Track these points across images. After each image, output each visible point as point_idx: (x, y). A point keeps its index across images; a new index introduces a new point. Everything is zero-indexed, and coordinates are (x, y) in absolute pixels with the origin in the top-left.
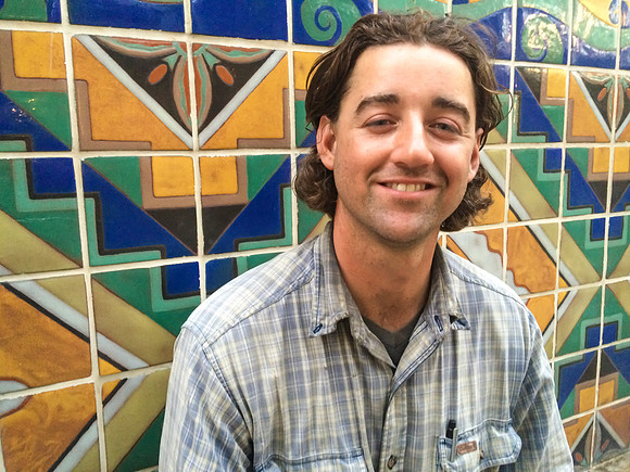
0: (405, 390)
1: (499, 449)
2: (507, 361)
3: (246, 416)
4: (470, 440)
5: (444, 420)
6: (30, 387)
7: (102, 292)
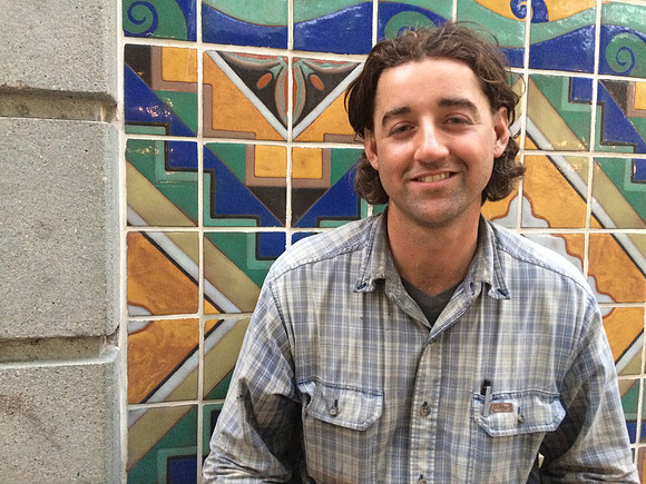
0: (441, 346)
1: (539, 416)
2: (554, 336)
3: (290, 336)
4: (506, 401)
5: (479, 378)
6: (153, 315)
7: (210, 247)
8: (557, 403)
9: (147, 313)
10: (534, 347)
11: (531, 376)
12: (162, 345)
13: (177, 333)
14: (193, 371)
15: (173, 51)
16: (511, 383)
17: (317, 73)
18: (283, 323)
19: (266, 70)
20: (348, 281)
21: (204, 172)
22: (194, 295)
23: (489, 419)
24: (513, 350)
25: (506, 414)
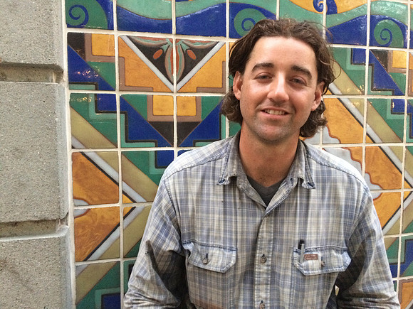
0: (273, 218)
1: (335, 262)
2: (343, 212)
3: (178, 214)
4: (314, 253)
5: (297, 239)
6: (90, 205)
7: (126, 161)
8: (346, 254)
9: (86, 204)
10: (331, 219)
11: (329, 237)
12: (96, 224)
13: (106, 216)
14: (117, 240)
15: (99, 37)
16: (317, 241)
17: (191, 48)
18: (173, 205)
19: (158, 48)
20: (214, 178)
21: (121, 113)
22: (116, 192)
23: (303, 264)
24: (318, 221)
25: (314, 261)
